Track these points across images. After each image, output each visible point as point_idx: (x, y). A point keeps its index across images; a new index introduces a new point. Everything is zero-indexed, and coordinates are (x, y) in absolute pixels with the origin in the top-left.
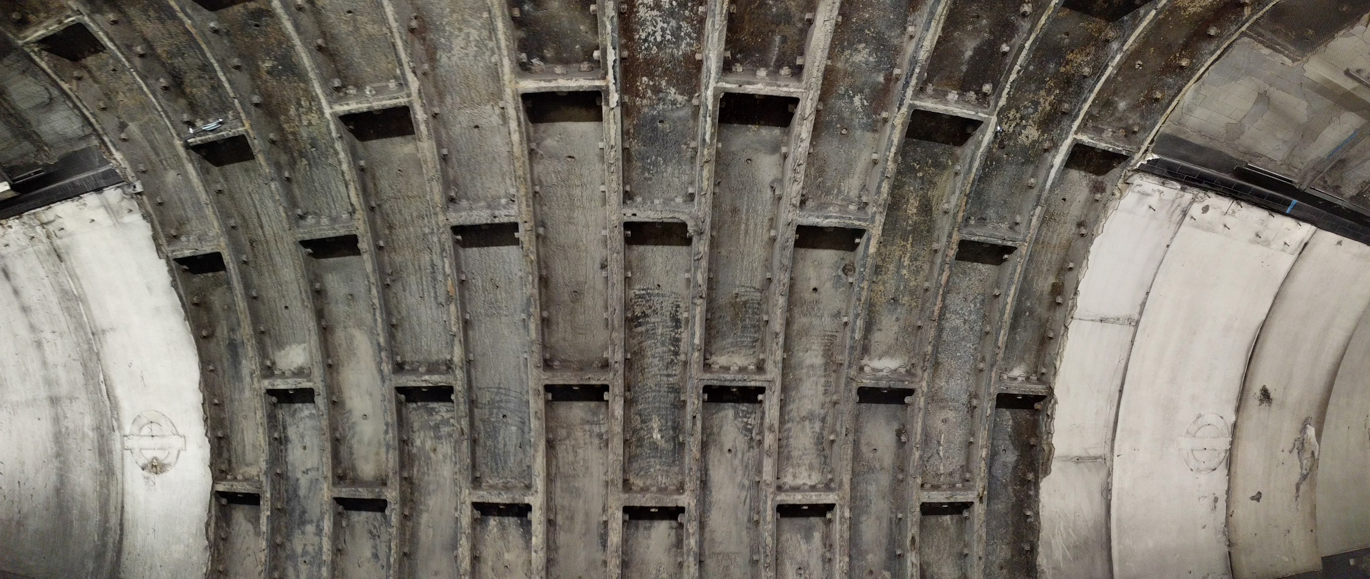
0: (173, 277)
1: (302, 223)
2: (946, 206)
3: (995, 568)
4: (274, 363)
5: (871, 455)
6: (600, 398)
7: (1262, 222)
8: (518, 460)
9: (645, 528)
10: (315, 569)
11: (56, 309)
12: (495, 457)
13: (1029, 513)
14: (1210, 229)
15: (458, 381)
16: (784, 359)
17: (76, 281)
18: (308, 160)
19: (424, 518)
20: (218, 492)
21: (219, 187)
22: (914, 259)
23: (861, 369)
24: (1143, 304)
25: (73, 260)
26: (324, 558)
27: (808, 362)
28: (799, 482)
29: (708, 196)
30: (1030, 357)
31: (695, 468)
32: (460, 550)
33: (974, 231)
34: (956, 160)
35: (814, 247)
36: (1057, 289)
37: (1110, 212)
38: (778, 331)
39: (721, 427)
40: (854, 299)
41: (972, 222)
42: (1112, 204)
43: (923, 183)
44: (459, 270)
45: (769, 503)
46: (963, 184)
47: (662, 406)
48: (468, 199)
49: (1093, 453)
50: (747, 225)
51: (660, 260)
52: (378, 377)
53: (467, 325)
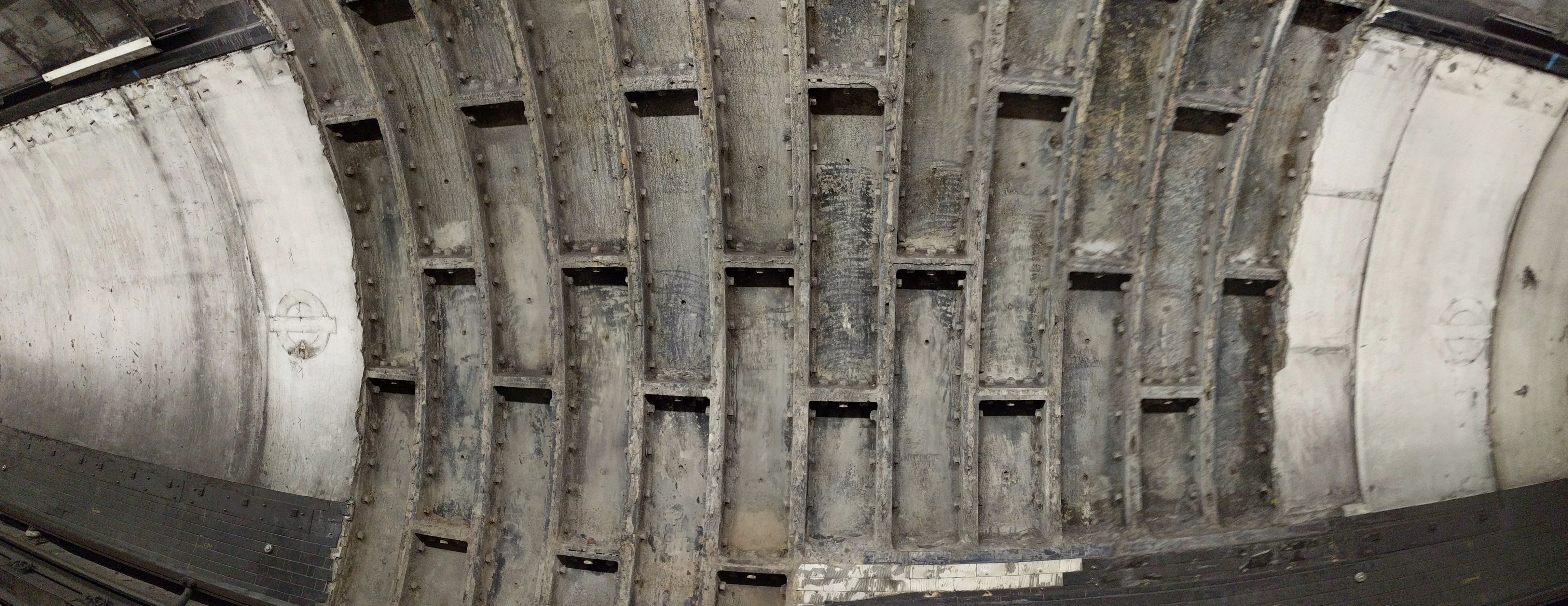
0: (326, 145)
1: (464, 88)
2: (1161, 70)
3: (1226, 472)
4: (432, 242)
5: (1083, 346)
6: (785, 284)
7: (1519, 81)
8: (697, 350)
9: (834, 427)
10: (473, 464)
11: (198, 177)
12: (672, 347)
13: (1262, 411)
14: (1459, 90)
15: (632, 262)
16: (986, 240)
17: (221, 148)
18: (472, 19)
19: (594, 412)
20: (370, 379)
21: (376, 48)
22: (1128, 129)
23: (1073, 252)
24: (1387, 176)
25: (218, 125)
26: (483, 452)
27: (1014, 244)
28: (1005, 376)
29: (900, 58)
30: (1261, 238)
31: (888, 360)
32: (631, 446)
33: (1193, 96)
34: (1171, 18)
35: (1021, 117)
36: (1289, 162)
37: (1345, 72)
38: (980, 209)
39: (917, 316)
40: (1063, 173)
41: (1191, 87)
42: (1347, 64)
43: (1135, 45)
44: (634, 139)
45: (971, 399)
46: (1179, 45)
47: (853, 292)
48: (644, 63)
49: (1334, 343)
50: (946, 93)
51: (849, 131)
52: (544, 257)
53: (643, 202)
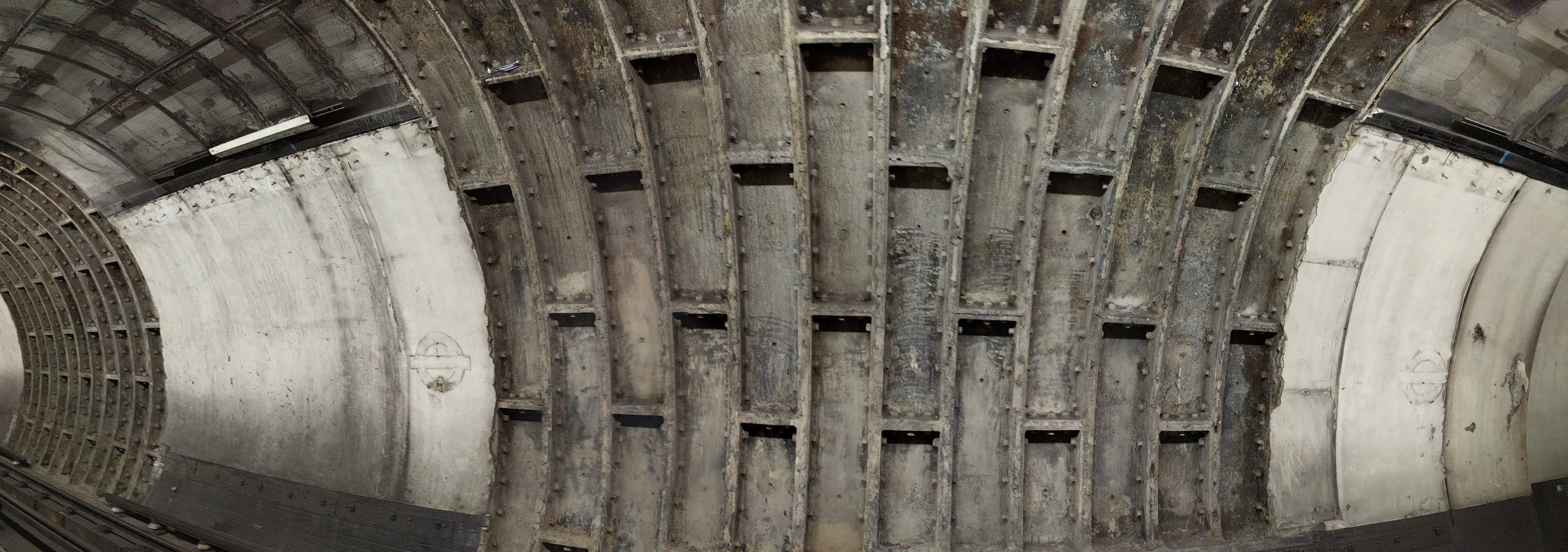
0: (463, 207)
1: (588, 159)
2: (1187, 155)
3: (1228, 493)
4: (556, 289)
5: (1114, 387)
6: (862, 329)
7: (1477, 172)
8: (785, 385)
9: (902, 452)
10: (593, 481)
11: (347, 237)
12: (764, 381)
13: (1260, 442)
14: (1429, 178)
15: (732, 310)
16: (1034, 296)
17: (368, 211)
18: (597, 101)
19: (696, 437)
20: (501, 409)
21: (511, 125)
22: (1156, 204)
23: (1107, 306)
24: (1367, 248)
25: (366, 191)
26: (604, 470)
27: (1056, 299)
28: (1046, 410)
29: (968, 143)
30: (1262, 297)
31: (950, 395)
32: (728, 467)
33: (1212, 179)
34: (1197, 112)
35: (1064, 192)
36: (1287, 235)
37: (1338, 162)
38: (1029, 270)
39: (974, 358)
40: (1101, 241)
41: (1211, 171)
42: (1340, 155)
43: (1166, 134)
44: (736, 205)
45: (1018, 429)
46: (1203, 135)
47: (920, 337)
48: (747, 140)
49: (1319, 386)
50: (1002, 171)
51: (921, 202)
52: (655, 304)
53: (742, 258)
